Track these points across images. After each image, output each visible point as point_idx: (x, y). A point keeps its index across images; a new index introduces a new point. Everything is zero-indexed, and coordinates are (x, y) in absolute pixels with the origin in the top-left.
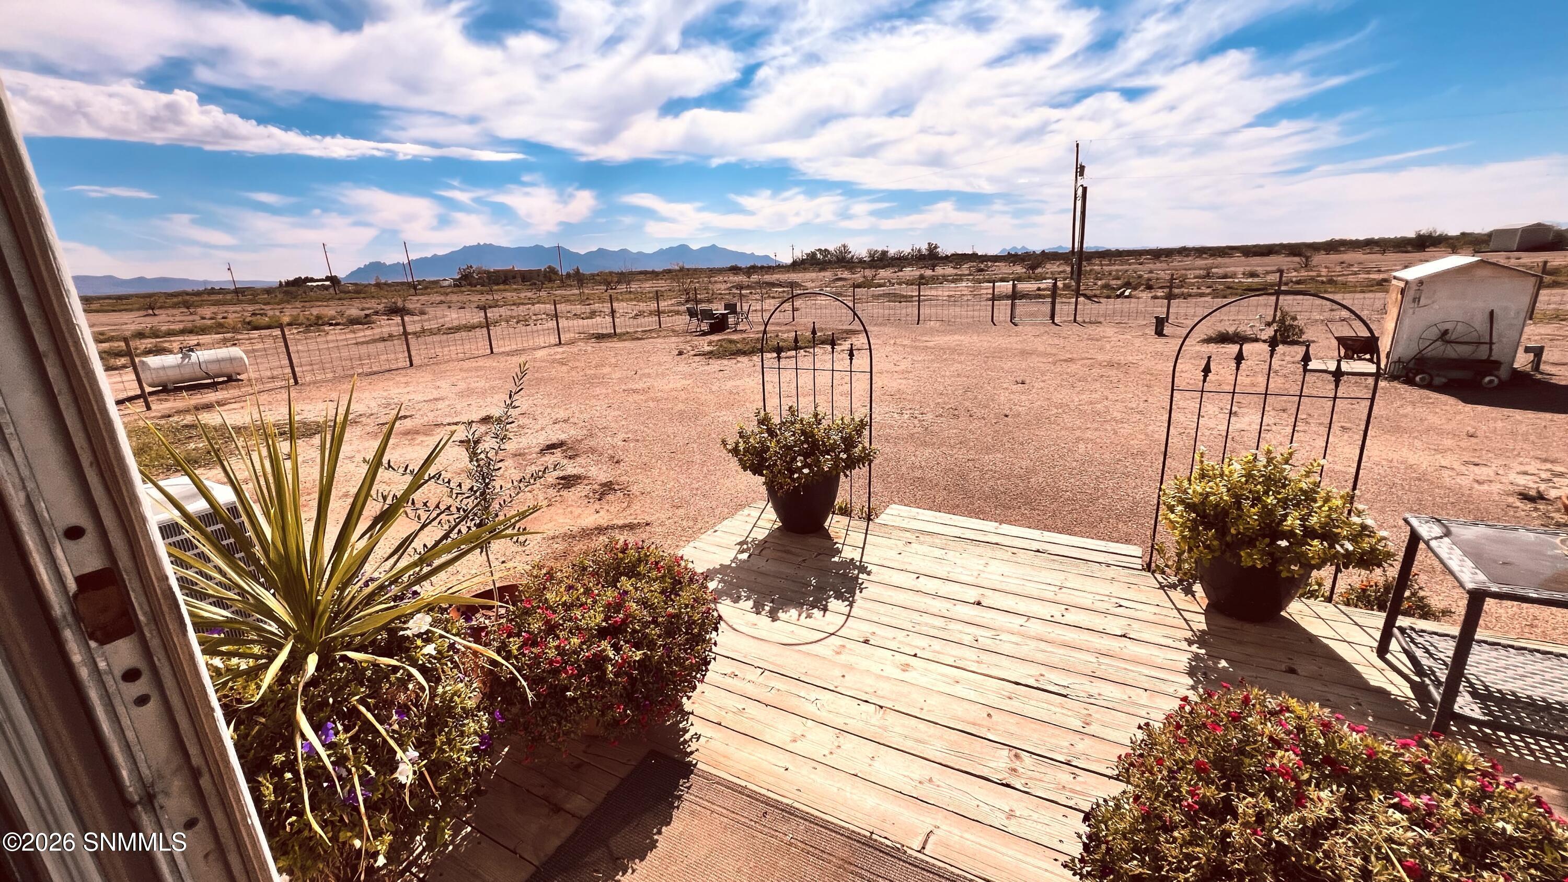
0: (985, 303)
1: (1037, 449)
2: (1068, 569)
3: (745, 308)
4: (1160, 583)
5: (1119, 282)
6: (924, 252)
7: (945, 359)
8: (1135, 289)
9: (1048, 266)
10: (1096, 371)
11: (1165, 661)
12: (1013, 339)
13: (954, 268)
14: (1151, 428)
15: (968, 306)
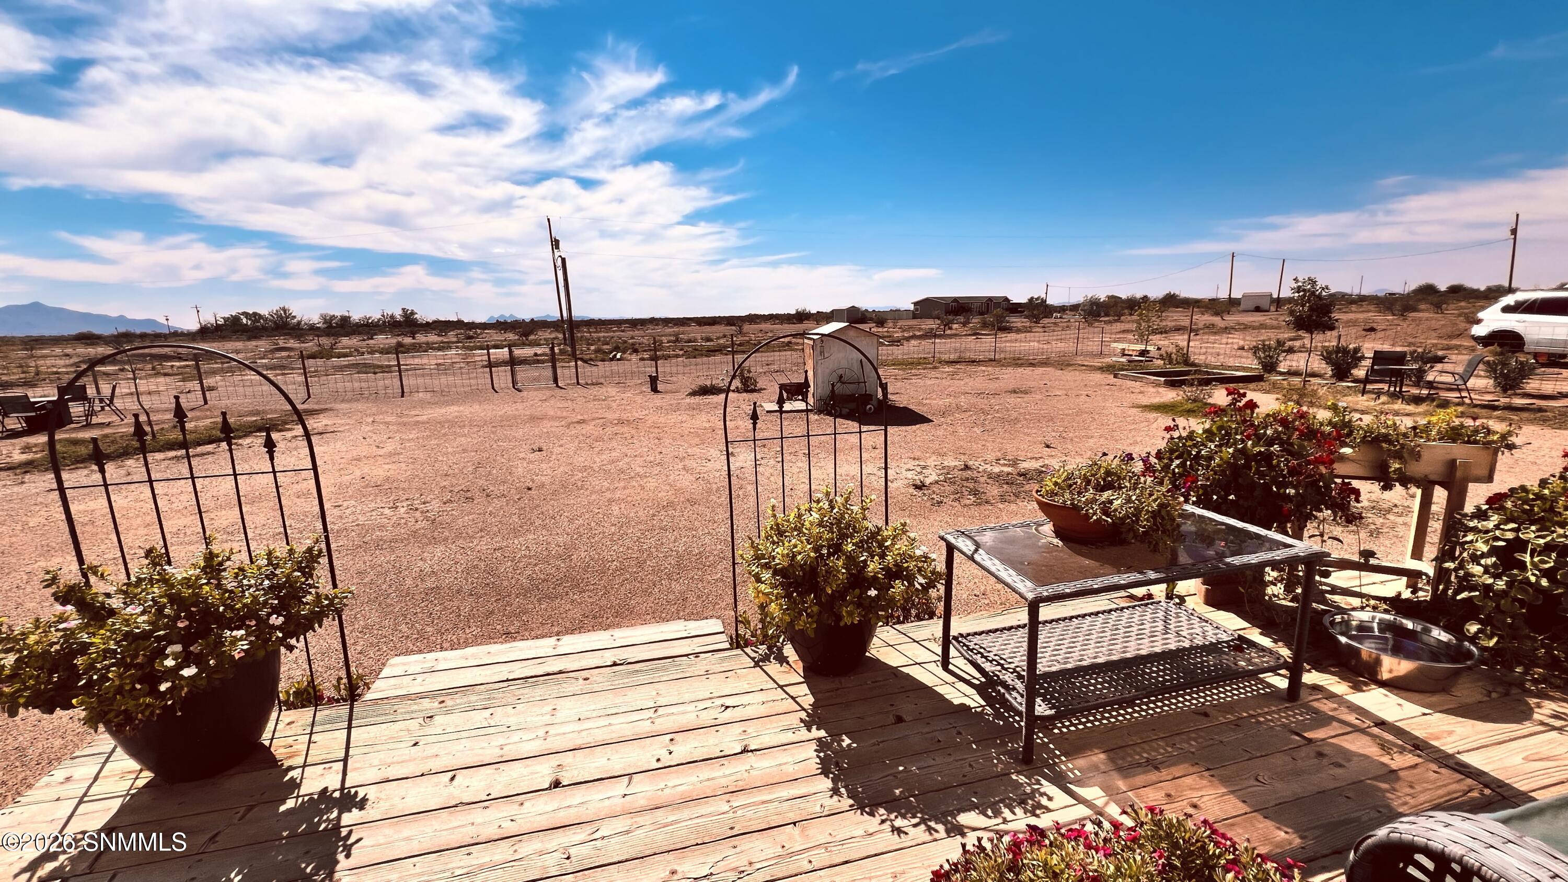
0: (481, 370)
1: (571, 521)
2: (656, 676)
3: (106, 390)
4: (753, 659)
5: (608, 347)
6: (399, 318)
7: (445, 435)
8: (624, 352)
9: (540, 333)
10: (609, 430)
11: (796, 767)
12: (519, 406)
13: (439, 335)
14: (671, 477)
15: (462, 374)
